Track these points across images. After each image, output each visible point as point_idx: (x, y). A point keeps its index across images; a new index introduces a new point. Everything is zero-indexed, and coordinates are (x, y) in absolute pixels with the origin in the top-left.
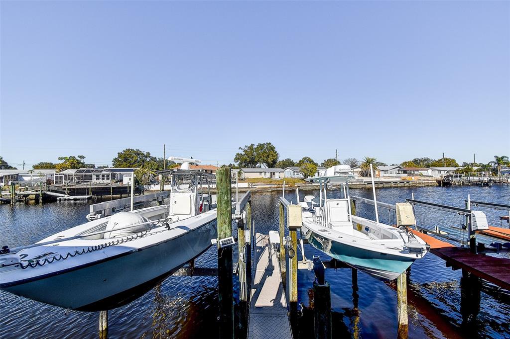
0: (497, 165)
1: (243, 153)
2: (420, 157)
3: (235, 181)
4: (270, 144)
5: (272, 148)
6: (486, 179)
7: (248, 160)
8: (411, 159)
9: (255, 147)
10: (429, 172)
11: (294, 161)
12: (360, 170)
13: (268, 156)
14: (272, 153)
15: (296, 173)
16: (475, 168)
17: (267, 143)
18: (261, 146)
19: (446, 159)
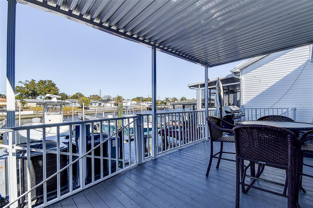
0: (166, 101)
1: (24, 86)
2: (139, 96)
3: (18, 109)
4: (51, 81)
5: (53, 85)
6: (163, 107)
7: (30, 92)
8: (136, 97)
9: (37, 82)
10: (144, 104)
11: (68, 95)
12: (114, 102)
13: (50, 90)
14: (54, 88)
15: (73, 103)
16: (160, 102)
17: (48, 81)
18: (42, 82)
19: (150, 98)
